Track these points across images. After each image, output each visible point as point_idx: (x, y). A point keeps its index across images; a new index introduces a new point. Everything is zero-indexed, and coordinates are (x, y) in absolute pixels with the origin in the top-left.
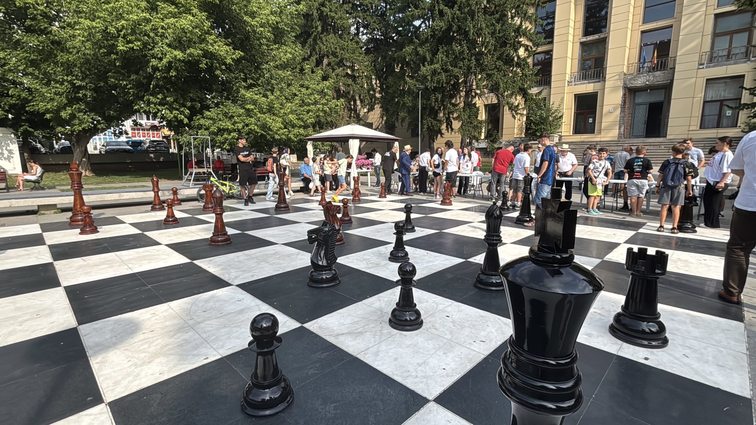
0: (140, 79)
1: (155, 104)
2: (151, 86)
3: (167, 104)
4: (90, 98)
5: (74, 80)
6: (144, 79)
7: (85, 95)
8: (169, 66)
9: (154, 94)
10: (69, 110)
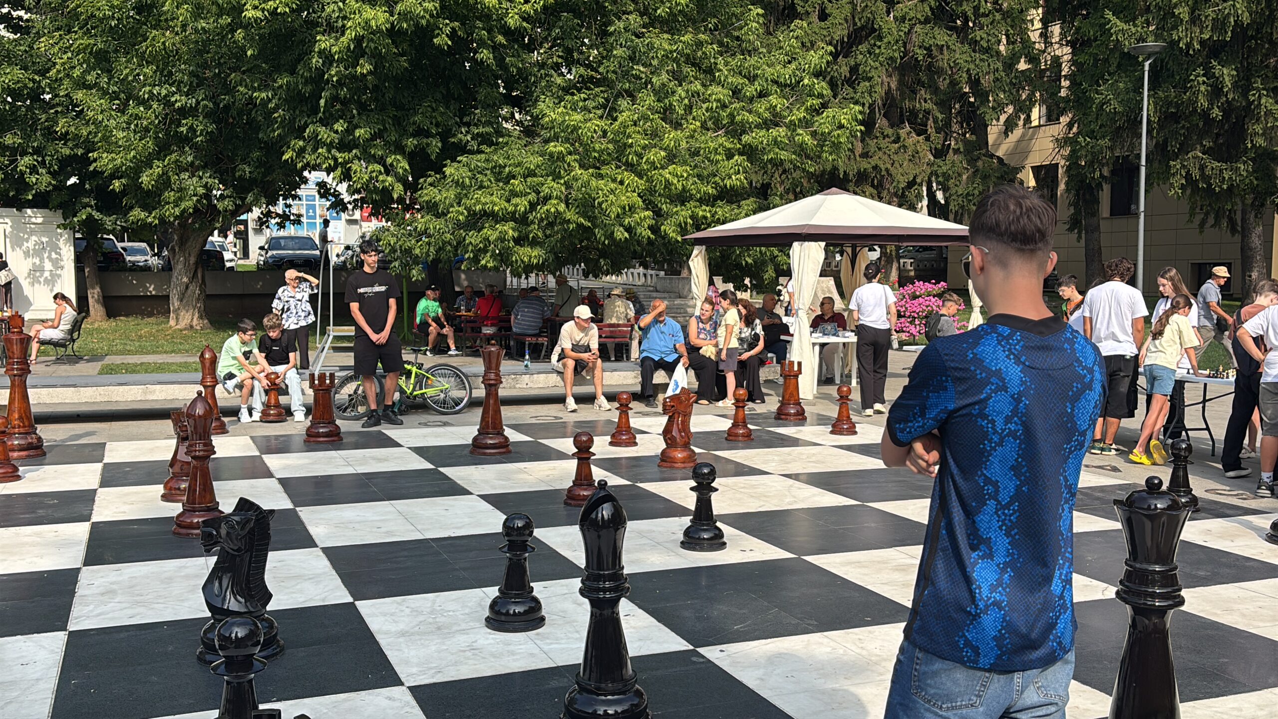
0: (297, 84)
1: (330, 146)
2: (322, 102)
3: (356, 147)
4: (201, 134)
5: (174, 94)
6: (306, 83)
7: (191, 129)
8: (358, 50)
9: (327, 122)
10: (158, 168)
